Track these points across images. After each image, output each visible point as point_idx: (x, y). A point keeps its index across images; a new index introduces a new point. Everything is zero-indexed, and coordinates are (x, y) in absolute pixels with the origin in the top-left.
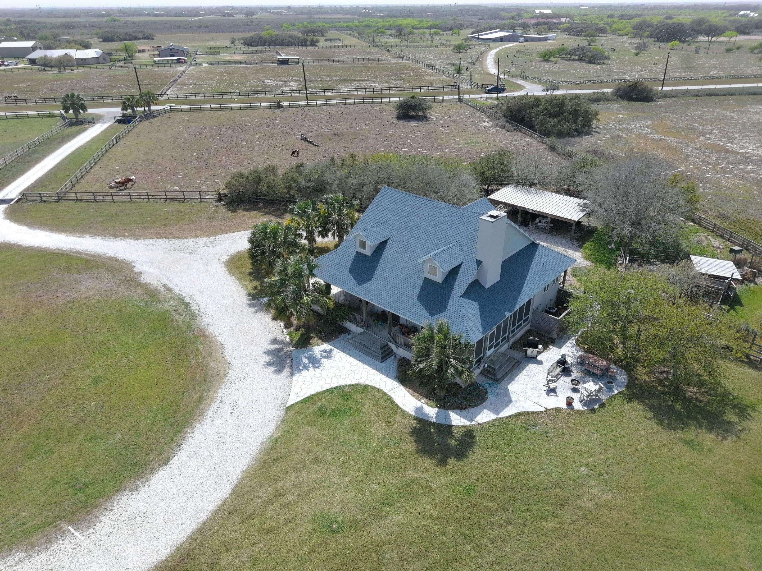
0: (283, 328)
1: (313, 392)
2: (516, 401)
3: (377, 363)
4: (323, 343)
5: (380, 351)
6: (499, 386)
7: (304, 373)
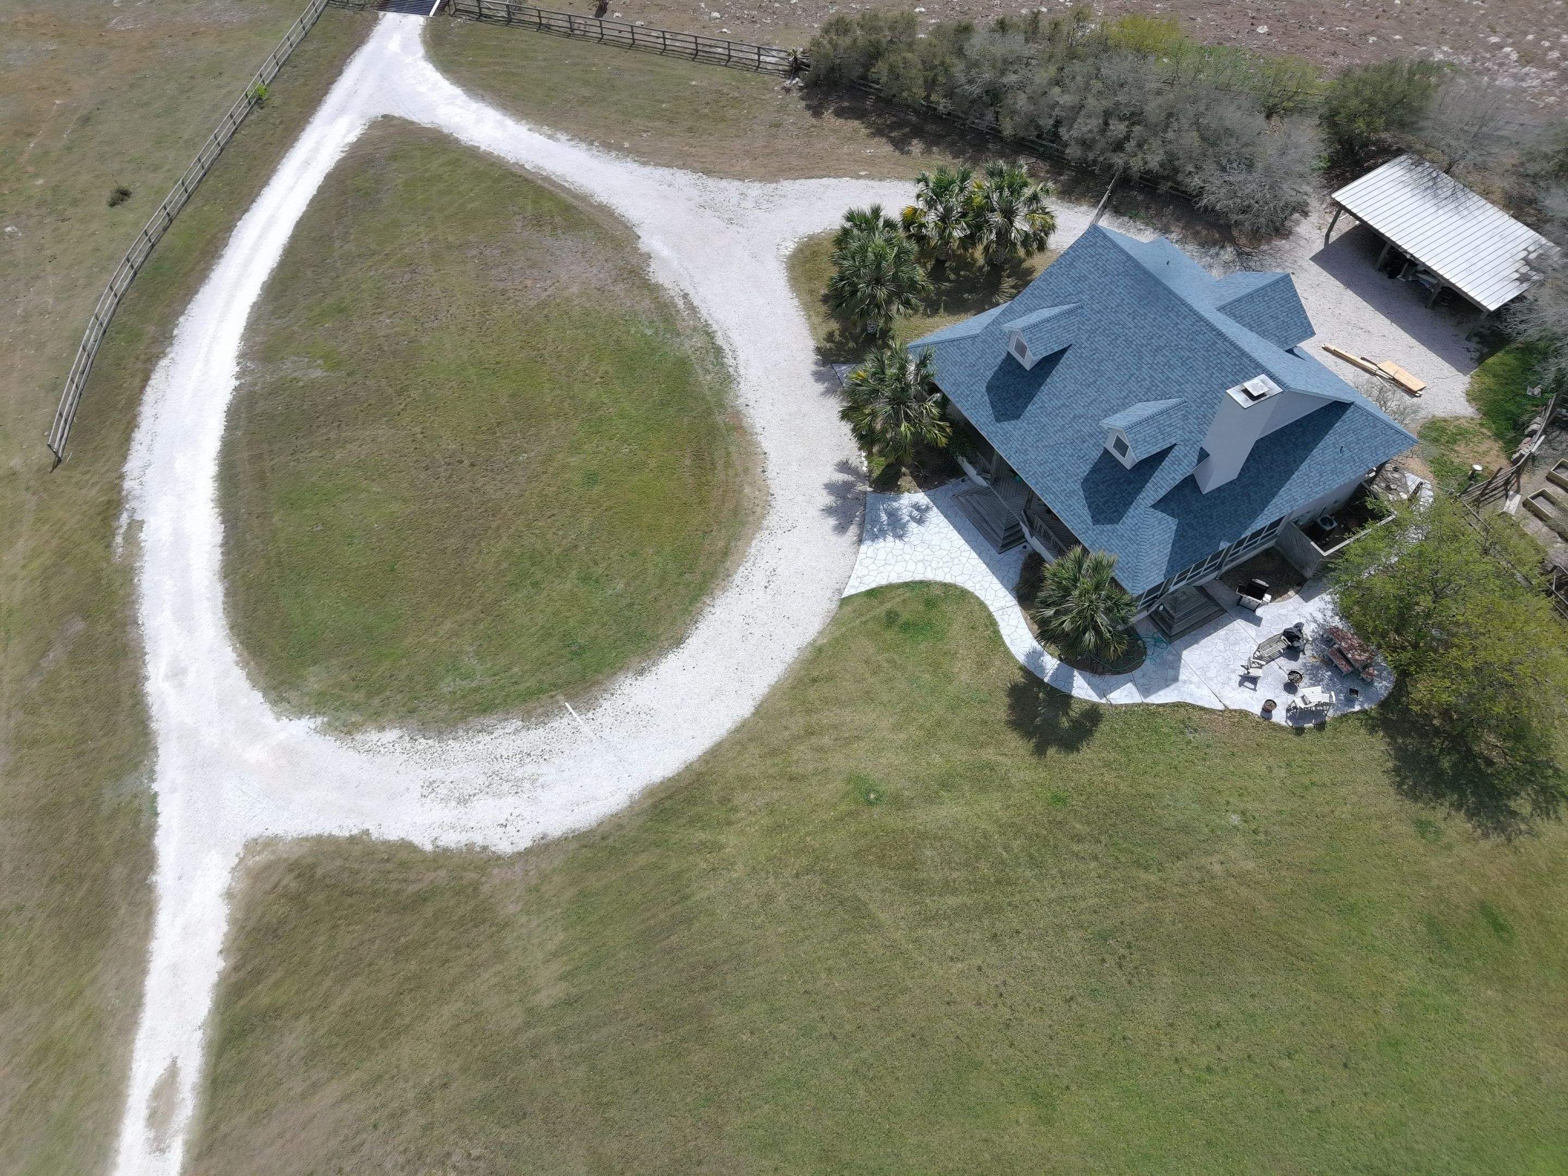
1: (884, 582)
2: (1185, 682)
3: (993, 552)
4: (918, 489)
5: (1002, 534)
6: (1170, 648)
7: (880, 543)
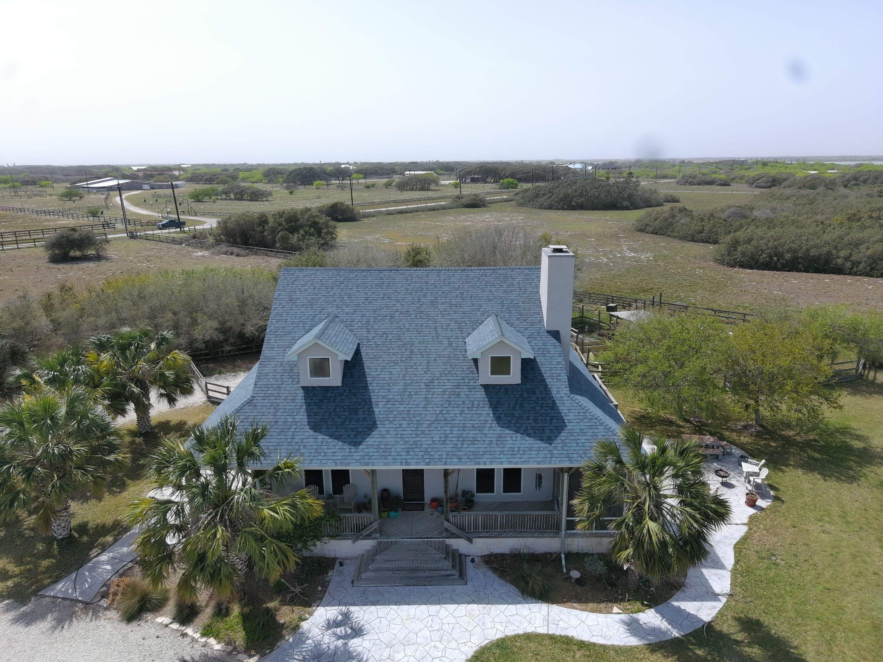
0: (175, 626)
4: (310, 609)
